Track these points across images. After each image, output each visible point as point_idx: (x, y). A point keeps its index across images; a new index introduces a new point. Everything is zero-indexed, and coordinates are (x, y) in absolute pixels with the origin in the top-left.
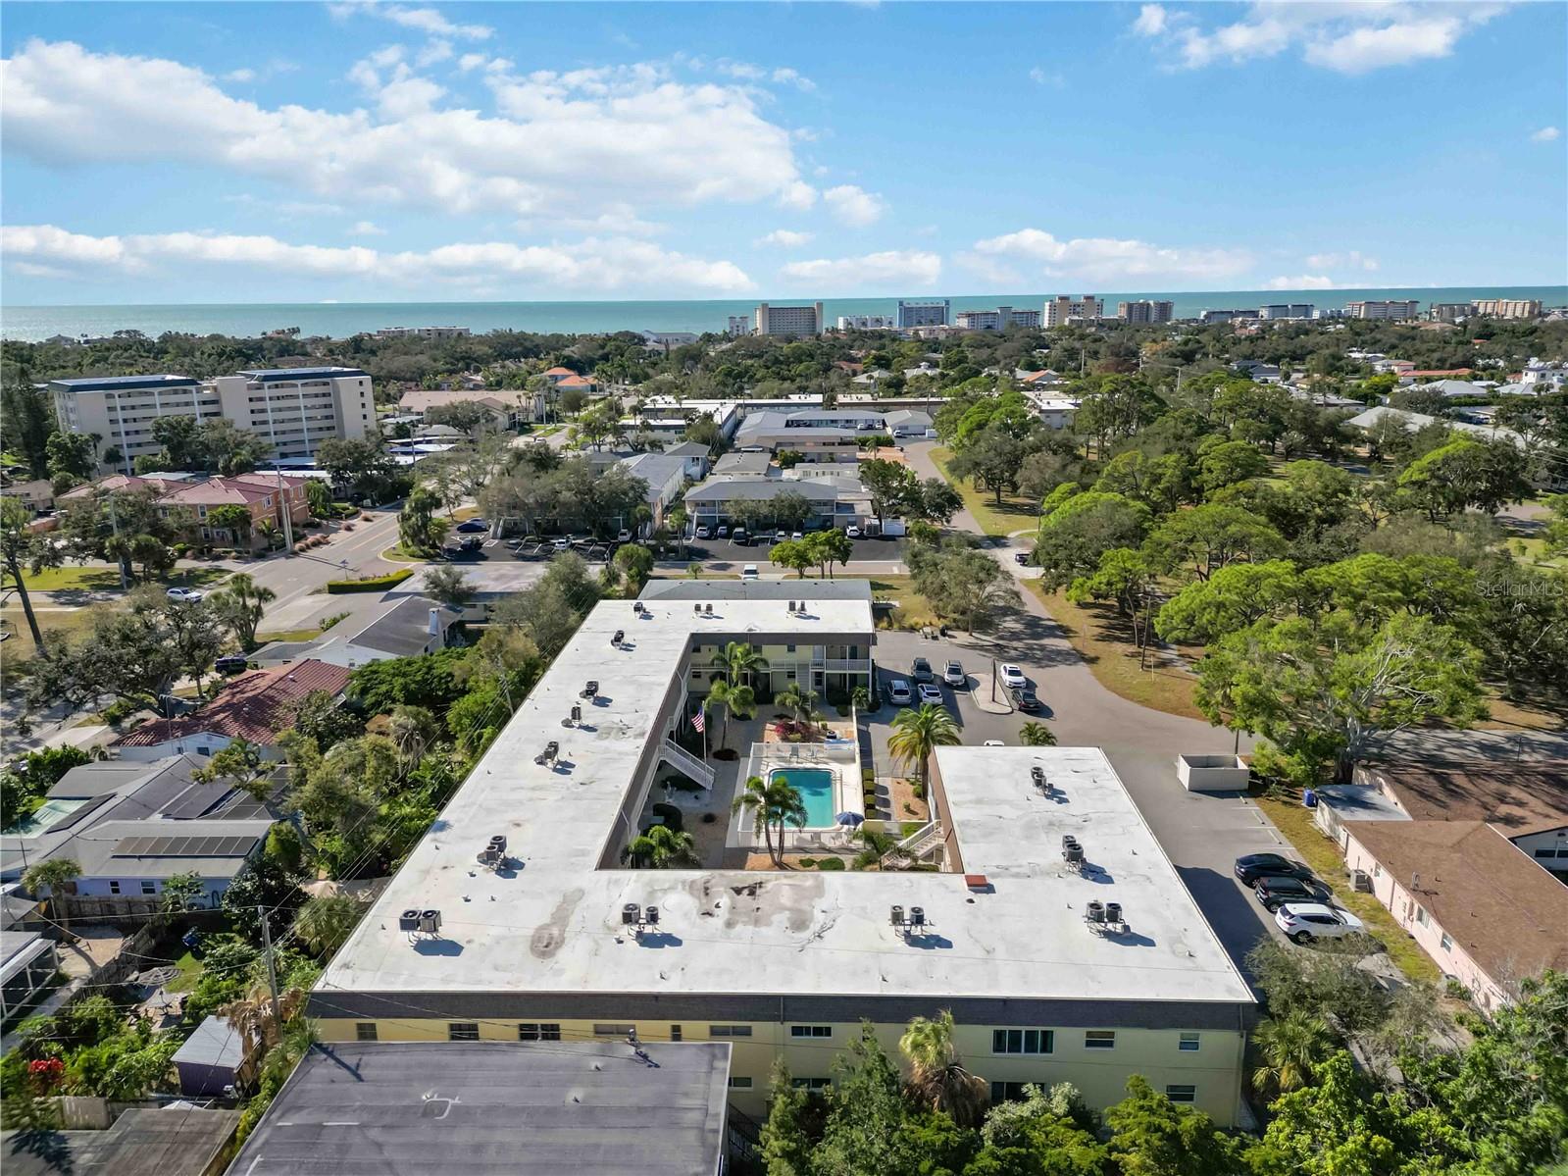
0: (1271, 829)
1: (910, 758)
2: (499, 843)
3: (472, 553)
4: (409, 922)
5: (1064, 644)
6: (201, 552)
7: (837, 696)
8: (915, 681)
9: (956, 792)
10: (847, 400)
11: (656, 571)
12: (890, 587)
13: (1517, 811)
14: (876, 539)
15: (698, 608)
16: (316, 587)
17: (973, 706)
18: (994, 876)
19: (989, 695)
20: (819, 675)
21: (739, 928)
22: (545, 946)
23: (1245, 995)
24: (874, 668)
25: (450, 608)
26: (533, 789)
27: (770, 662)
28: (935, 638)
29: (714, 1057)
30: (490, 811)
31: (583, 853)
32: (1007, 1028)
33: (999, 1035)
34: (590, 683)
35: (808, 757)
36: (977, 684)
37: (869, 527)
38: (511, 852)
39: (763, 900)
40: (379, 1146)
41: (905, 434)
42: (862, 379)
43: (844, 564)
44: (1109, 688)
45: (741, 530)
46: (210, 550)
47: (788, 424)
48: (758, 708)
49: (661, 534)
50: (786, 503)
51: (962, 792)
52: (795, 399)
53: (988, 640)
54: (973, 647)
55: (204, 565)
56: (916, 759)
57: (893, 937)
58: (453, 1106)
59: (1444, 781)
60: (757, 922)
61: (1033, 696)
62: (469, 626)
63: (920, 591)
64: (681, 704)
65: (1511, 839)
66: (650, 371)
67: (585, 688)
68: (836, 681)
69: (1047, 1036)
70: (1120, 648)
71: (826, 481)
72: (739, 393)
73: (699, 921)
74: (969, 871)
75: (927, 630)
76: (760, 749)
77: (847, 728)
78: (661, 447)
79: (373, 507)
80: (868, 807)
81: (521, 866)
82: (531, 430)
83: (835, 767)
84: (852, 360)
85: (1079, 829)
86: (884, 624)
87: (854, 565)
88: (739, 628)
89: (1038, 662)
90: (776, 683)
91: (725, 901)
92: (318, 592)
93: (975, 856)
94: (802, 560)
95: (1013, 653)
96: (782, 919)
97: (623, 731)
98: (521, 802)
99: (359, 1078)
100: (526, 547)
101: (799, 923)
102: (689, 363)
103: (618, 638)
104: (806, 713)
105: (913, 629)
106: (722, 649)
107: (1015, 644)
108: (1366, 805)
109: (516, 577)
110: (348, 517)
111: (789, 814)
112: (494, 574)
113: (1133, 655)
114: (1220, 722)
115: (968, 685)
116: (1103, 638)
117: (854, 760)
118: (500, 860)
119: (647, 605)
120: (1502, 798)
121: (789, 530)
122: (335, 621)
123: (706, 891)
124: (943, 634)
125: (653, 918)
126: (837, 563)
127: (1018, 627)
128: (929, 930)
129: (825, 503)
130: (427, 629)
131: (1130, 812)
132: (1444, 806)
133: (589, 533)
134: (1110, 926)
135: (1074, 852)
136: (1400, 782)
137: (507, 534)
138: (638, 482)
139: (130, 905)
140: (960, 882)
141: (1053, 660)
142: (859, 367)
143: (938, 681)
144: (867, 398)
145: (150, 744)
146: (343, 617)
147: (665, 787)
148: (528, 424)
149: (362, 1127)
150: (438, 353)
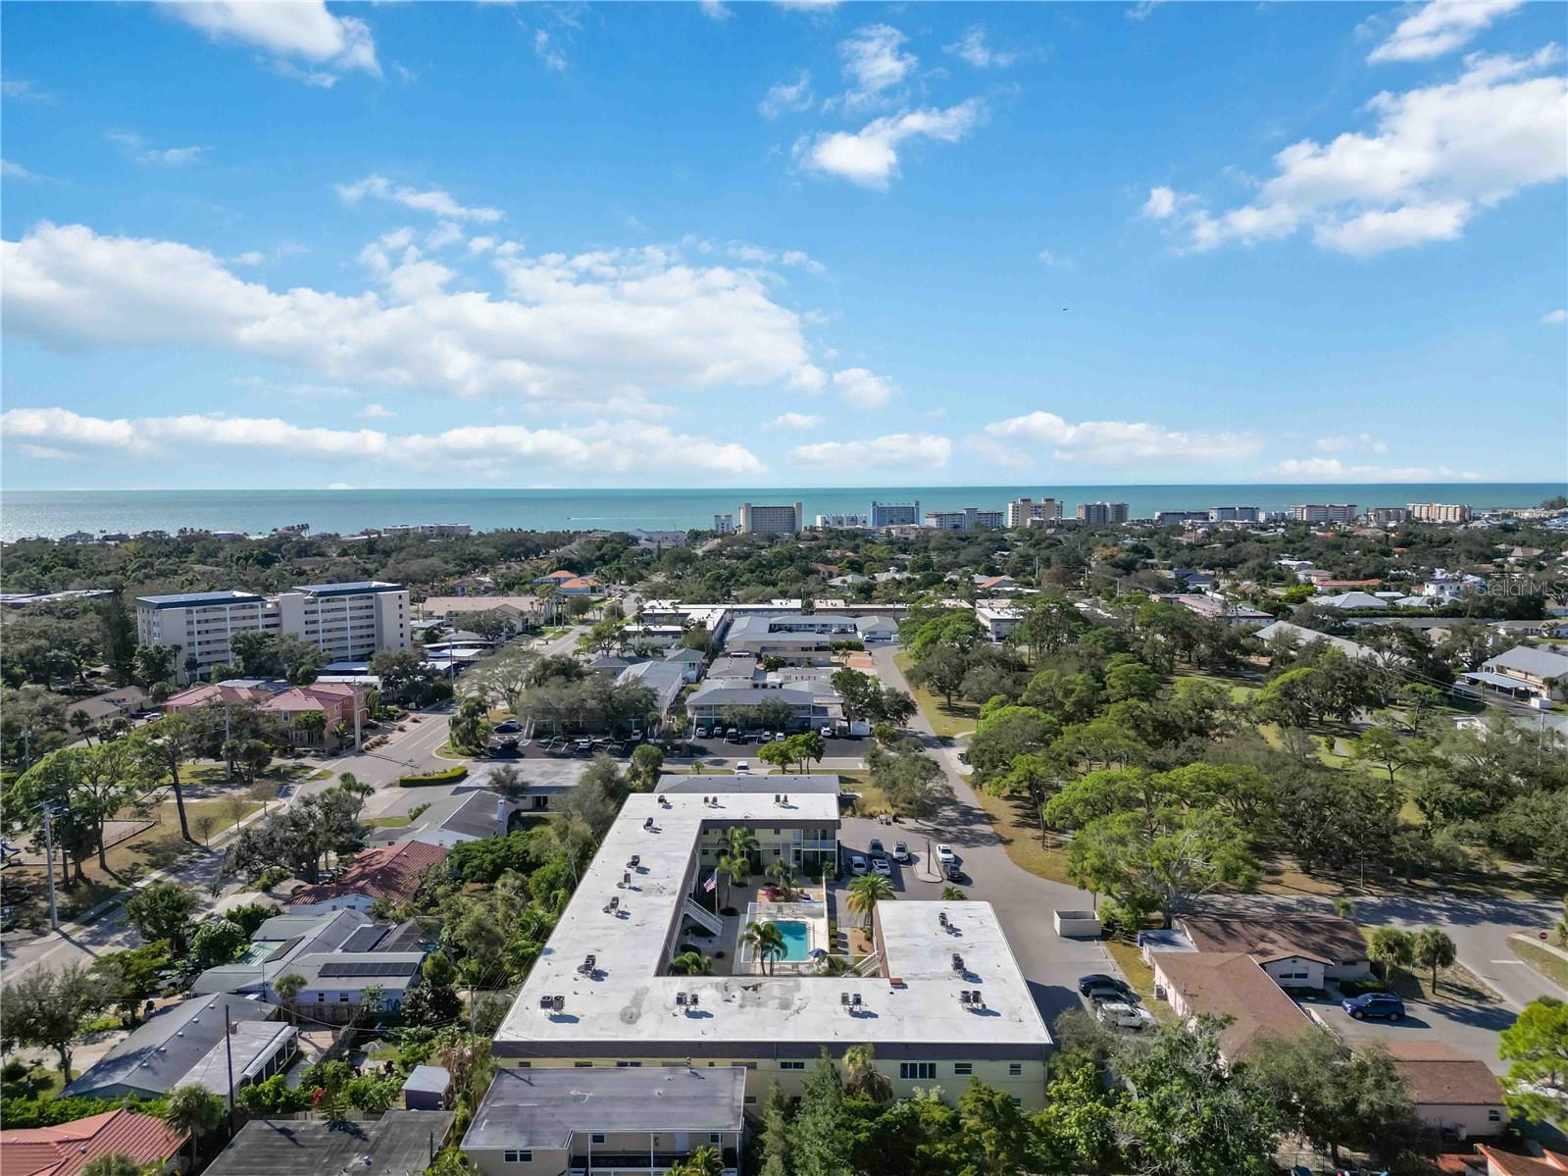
0: (1112, 960)
1: (861, 910)
2: (591, 959)
3: (510, 752)
4: (546, 1003)
5: (987, 829)
6: (285, 751)
7: (811, 869)
8: (870, 857)
9: (889, 930)
10: (823, 606)
11: (665, 767)
12: (855, 781)
13: (1269, 946)
14: (846, 739)
15: (706, 800)
16: (389, 781)
17: (913, 875)
18: (908, 979)
19: (927, 868)
20: (798, 852)
21: (747, 1009)
22: (630, 1018)
23: (1047, 1040)
24: (840, 847)
25: (509, 800)
26: (605, 928)
27: (761, 842)
28: (889, 824)
29: (735, 1075)
30: (579, 942)
31: (644, 967)
32: (909, 1062)
33: (904, 1066)
34: (635, 857)
35: (788, 914)
36: (917, 859)
37: (840, 728)
38: (598, 966)
39: (762, 993)
40: (553, 1115)
41: (874, 639)
42: (836, 581)
43: (818, 761)
44: (1015, 863)
45: (734, 730)
46: (292, 749)
47: (772, 629)
48: (754, 877)
49: (668, 734)
50: (771, 708)
51: (893, 930)
52: (777, 603)
53: (930, 825)
54: (917, 831)
55: (290, 762)
56: (865, 911)
57: (842, 1011)
58: (591, 1098)
59: (1225, 926)
60: (759, 1005)
61: (957, 869)
62: (524, 814)
63: (877, 785)
64: (697, 872)
65: (1262, 965)
66: (644, 572)
67: (630, 860)
68: (811, 858)
69: (932, 1066)
70: (1030, 832)
71: (804, 686)
72: (726, 597)
73: (723, 1004)
74: (892, 976)
75: (883, 817)
76: (754, 908)
77: (819, 893)
78: (662, 653)
79: (417, 710)
80: (833, 946)
81: (606, 974)
82: (542, 633)
83: (809, 921)
84: (828, 561)
85: (965, 952)
86: (849, 812)
87: (827, 762)
88: (738, 815)
89: (966, 843)
90: (765, 858)
91: (738, 994)
92: (391, 785)
93: (896, 969)
94: (785, 758)
95: (948, 836)
96: (775, 1003)
97: (661, 890)
98: (598, 937)
99: (532, 1085)
100: (555, 746)
101: (785, 1005)
102: (680, 565)
103: (649, 823)
104: (787, 879)
105: (872, 816)
106: (725, 832)
107: (951, 829)
108: (1172, 943)
109: (557, 774)
110: (400, 718)
111: (777, 948)
112: (538, 771)
113: (1038, 838)
114: (1084, 887)
115: (911, 860)
116: (1018, 825)
117: (823, 916)
118: (591, 970)
119: (668, 797)
120: (1262, 938)
121: (773, 729)
122: (420, 812)
123: (726, 988)
124: (895, 820)
125: (695, 1001)
126: (813, 760)
127: (954, 815)
128: (865, 1009)
129: (804, 708)
130: (495, 817)
131: (1001, 942)
132: (1222, 943)
133: (606, 733)
134: (975, 1005)
135: (958, 964)
136: (1195, 927)
137: (538, 735)
138: (650, 690)
139: (334, 1007)
140: (887, 982)
141: (977, 841)
142: (834, 569)
143: (888, 858)
144: (840, 604)
145: (313, 903)
146: (425, 807)
147: (687, 934)
148: (539, 627)
149: (540, 1106)
150: (449, 555)
